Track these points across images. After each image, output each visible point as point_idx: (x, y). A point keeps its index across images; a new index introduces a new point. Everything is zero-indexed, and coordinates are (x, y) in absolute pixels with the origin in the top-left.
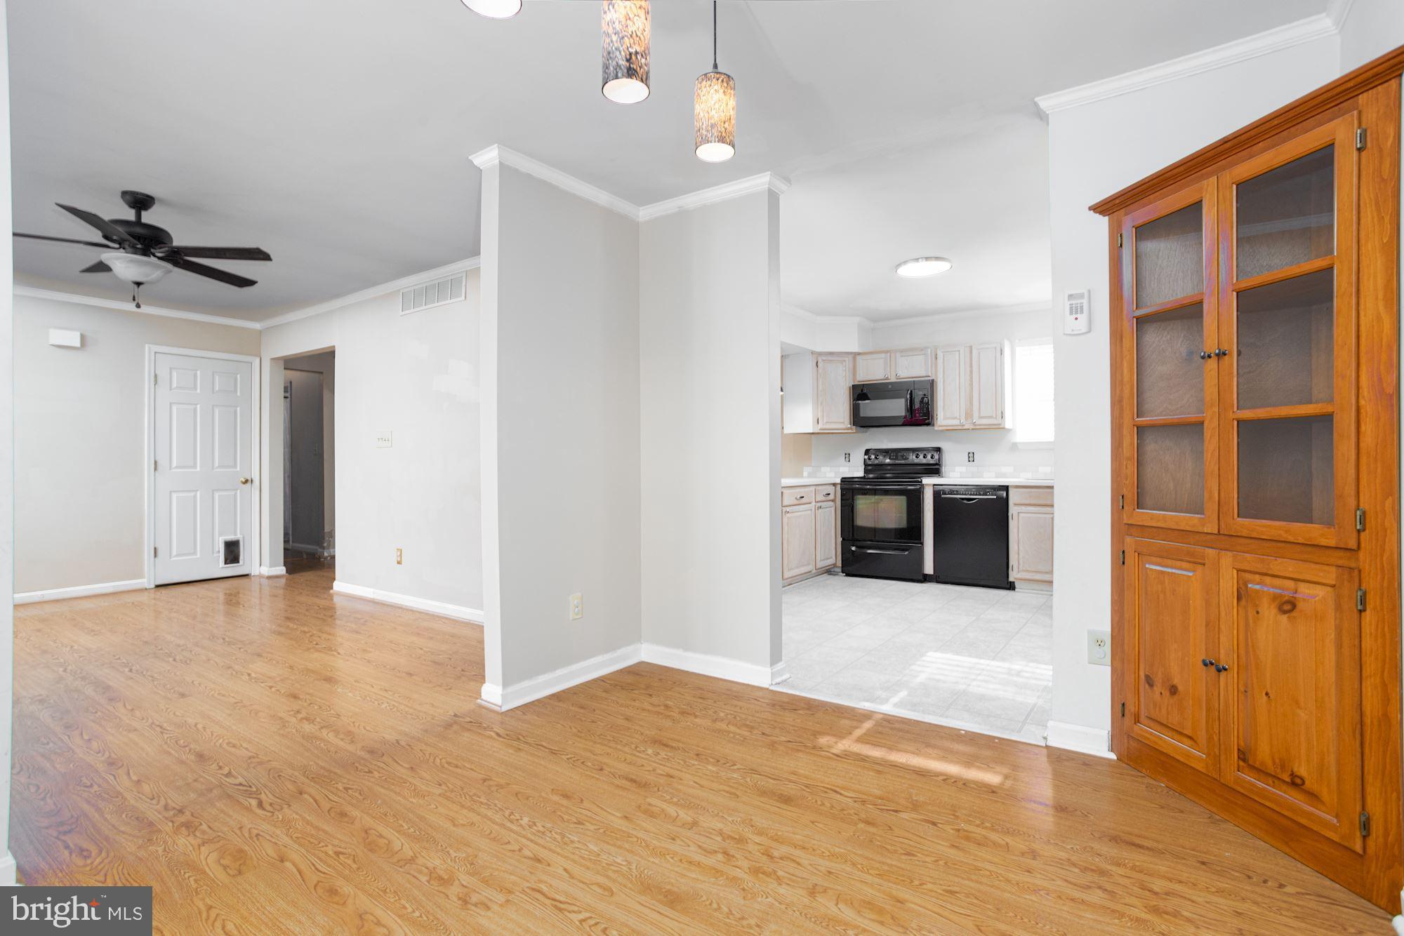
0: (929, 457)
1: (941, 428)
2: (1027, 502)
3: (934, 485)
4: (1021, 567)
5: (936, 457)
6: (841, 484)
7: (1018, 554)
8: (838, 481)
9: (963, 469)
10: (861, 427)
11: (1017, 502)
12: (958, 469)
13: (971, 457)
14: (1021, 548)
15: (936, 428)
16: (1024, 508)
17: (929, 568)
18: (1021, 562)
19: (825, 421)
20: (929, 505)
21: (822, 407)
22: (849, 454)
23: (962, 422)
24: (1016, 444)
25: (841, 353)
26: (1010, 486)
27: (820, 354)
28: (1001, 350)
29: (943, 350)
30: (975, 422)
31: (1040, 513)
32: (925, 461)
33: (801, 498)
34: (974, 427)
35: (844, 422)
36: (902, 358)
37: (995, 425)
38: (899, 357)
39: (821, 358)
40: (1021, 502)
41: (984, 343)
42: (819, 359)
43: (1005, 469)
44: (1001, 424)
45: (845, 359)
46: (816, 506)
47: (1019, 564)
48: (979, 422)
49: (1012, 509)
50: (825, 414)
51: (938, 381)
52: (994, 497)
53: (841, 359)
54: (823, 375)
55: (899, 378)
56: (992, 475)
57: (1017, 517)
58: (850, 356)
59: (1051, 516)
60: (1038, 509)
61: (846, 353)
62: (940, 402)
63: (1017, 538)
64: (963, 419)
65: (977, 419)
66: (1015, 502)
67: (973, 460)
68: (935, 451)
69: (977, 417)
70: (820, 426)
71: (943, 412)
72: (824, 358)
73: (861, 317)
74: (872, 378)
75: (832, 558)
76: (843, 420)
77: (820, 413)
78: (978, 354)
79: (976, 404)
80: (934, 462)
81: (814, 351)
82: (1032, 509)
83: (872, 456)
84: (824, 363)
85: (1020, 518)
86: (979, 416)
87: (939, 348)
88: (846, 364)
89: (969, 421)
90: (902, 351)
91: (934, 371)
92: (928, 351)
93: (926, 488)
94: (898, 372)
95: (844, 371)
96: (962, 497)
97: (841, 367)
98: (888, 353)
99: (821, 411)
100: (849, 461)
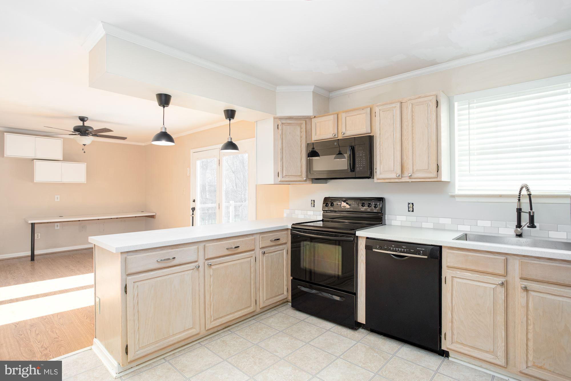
0: (373, 206)
1: (379, 181)
2: (464, 266)
3: (367, 238)
4: (455, 337)
5: (380, 206)
6: (291, 230)
7: (452, 322)
8: (290, 227)
9: (404, 218)
11: (451, 265)
12: (399, 218)
13: (411, 207)
14: (455, 317)
15: (375, 180)
16: (459, 273)
17: (362, 317)
18: (455, 332)
19: (284, 174)
20: (362, 256)
21: (281, 163)
22: (314, 201)
23: (398, 175)
24: (453, 196)
25: (298, 117)
26: (446, 247)
27: (281, 118)
28: (437, 102)
29: (380, 108)
30: (411, 175)
31: (479, 281)
32: (370, 210)
33: (236, 247)
34: (410, 180)
35: (301, 175)
36: (347, 118)
37: (431, 179)
38: (345, 118)
39: (281, 122)
40: (456, 266)
41: (420, 97)
42: (280, 123)
43: (442, 221)
44: (438, 177)
45: (302, 122)
46: (261, 252)
47: (453, 334)
48: (415, 176)
49: (446, 273)
50: (284, 168)
51: (376, 137)
52: (426, 257)
53: (299, 122)
54: (282, 136)
55: (344, 136)
56: (431, 226)
57: (451, 282)
58: (307, 120)
59: (494, 286)
60: (475, 276)
61: (303, 117)
62: (378, 157)
63: (450, 304)
64: (399, 172)
65: (413, 173)
66: (448, 264)
67: (412, 210)
68: (379, 200)
69: (413, 170)
70: (280, 178)
71: (382, 166)
72: (284, 122)
73: (315, 86)
74: (324, 138)
75: (283, 294)
76: (300, 174)
77: (280, 168)
78: (413, 109)
79: (411, 158)
80: (376, 211)
81: (275, 116)
82: (468, 274)
83: (329, 203)
84: (284, 126)
85: (455, 284)
86: (415, 170)
87: (377, 106)
88: (304, 126)
89: (406, 174)
90: (346, 112)
91: (374, 128)
92: (368, 110)
93: (359, 240)
94: (344, 131)
95: (301, 132)
96: (394, 253)
97: (299, 128)
98: (336, 115)
99: (280, 166)
100: (314, 206)
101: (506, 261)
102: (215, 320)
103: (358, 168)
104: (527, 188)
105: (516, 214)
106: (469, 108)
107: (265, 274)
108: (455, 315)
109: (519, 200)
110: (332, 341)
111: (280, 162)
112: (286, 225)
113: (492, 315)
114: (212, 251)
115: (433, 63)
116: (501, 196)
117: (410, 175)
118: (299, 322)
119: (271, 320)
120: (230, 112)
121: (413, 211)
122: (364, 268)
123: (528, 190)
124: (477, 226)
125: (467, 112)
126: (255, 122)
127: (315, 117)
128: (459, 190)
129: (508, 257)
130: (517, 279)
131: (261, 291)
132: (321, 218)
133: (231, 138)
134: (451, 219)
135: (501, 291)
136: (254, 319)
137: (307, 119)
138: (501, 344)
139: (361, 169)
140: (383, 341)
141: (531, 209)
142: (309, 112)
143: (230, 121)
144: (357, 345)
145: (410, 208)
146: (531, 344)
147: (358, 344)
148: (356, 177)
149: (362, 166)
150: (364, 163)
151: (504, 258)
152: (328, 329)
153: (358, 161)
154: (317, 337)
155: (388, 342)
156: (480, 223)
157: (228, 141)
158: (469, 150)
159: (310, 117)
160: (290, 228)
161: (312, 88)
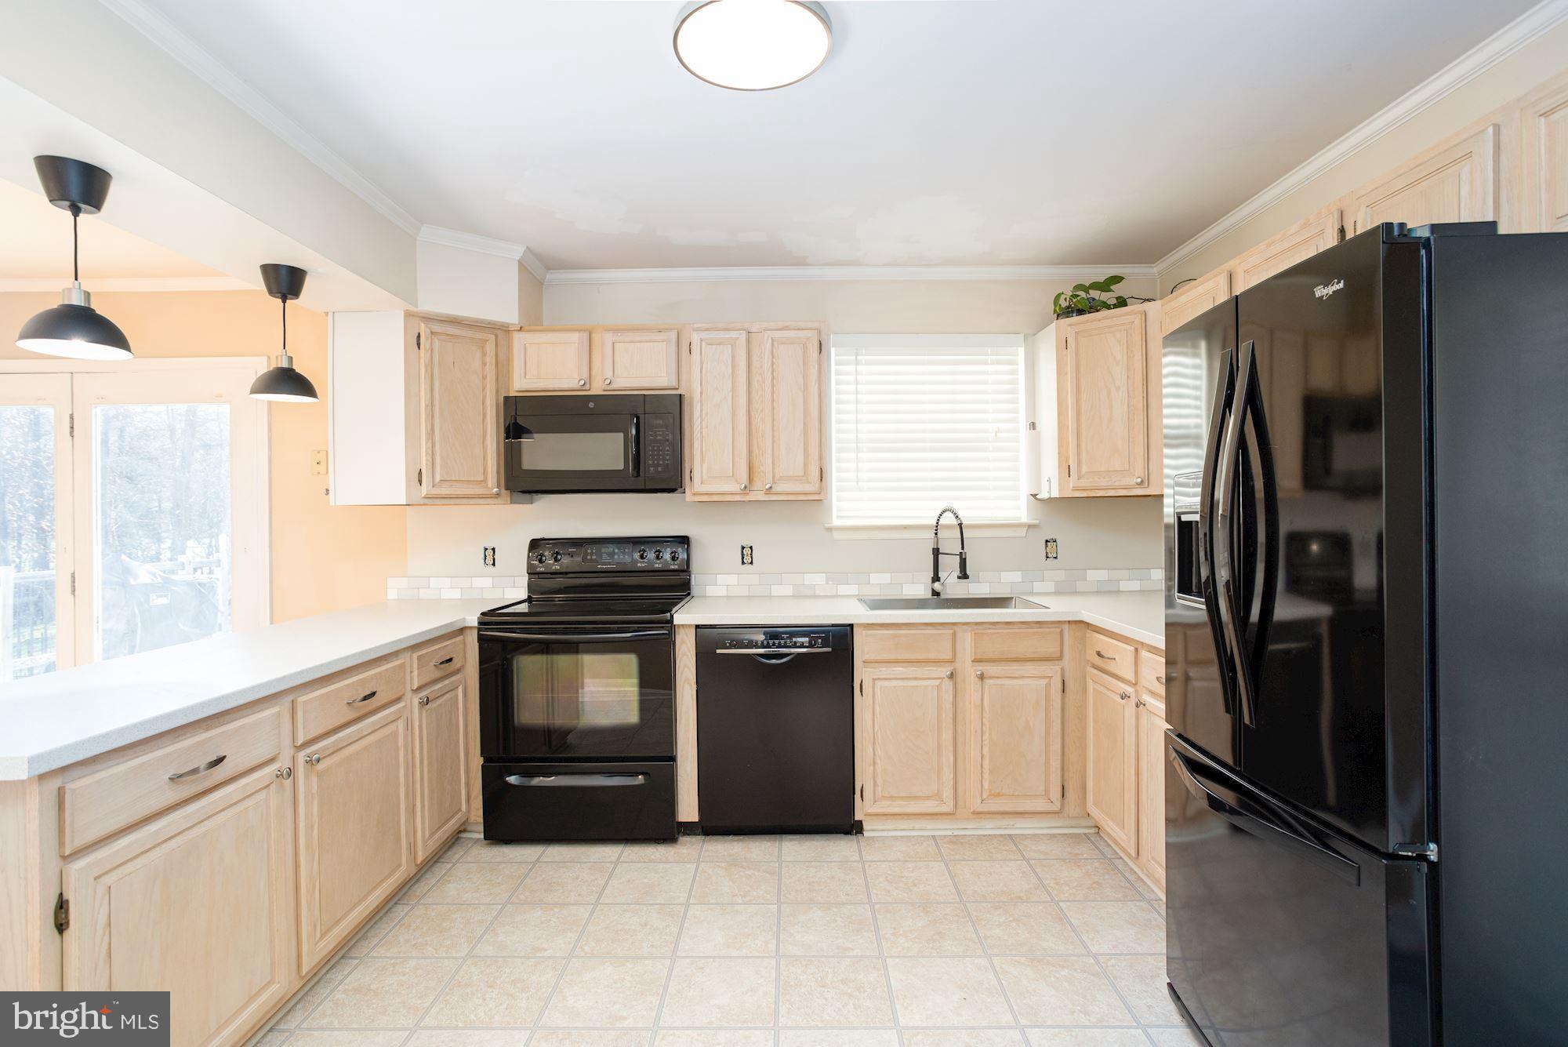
0: (667, 556)
1: (698, 499)
2: (893, 657)
3: (697, 627)
4: (879, 789)
5: (683, 556)
6: (479, 630)
7: (874, 763)
8: (473, 620)
9: (732, 579)
10: (524, 492)
11: (872, 657)
12: (722, 579)
13: (747, 555)
14: (879, 752)
15: (688, 496)
16: (885, 671)
17: (688, 809)
18: (879, 781)
19: (438, 478)
20: (686, 669)
21: (430, 445)
22: (493, 549)
23: (743, 486)
24: (830, 529)
25: (477, 321)
26: (859, 625)
27: (428, 318)
28: (820, 344)
29: (704, 335)
30: (771, 487)
31: (916, 679)
32: (660, 566)
33: (365, 698)
34: (766, 498)
35: (485, 481)
36: (617, 345)
37: (808, 495)
38: (611, 343)
39: (430, 328)
40: (879, 658)
41: (787, 328)
42: (423, 329)
43: (810, 579)
44: (822, 494)
45: (485, 336)
46: (416, 701)
47: (875, 784)
48: (778, 488)
49: (861, 673)
50: (438, 461)
51: (691, 399)
52: (830, 649)
53: (480, 335)
54: (431, 368)
55: (609, 388)
56: (787, 590)
57: (871, 690)
58: (499, 332)
59: (937, 682)
60: (911, 671)
61: (489, 323)
62: (697, 445)
63: (871, 731)
64: (744, 480)
65: (774, 482)
66: (867, 657)
67: (750, 561)
68: (680, 543)
69: (773, 478)
70: (425, 489)
71: (705, 466)
72: (437, 328)
73: (527, 247)
74: (551, 386)
75: (460, 810)
76: (481, 478)
77: (427, 460)
78: (774, 351)
79: (770, 451)
80: (676, 567)
81: (411, 308)
82: (899, 670)
83: (546, 553)
84: (436, 340)
85: (878, 691)
86: (777, 476)
87: (695, 330)
88: (490, 347)
89: (758, 485)
90: (616, 330)
91: (684, 377)
92: (673, 335)
93: (679, 634)
94: (609, 375)
95: (484, 364)
96: (761, 651)
97: (478, 355)
98: (585, 335)
99: (427, 454)
100: (494, 564)
101: (954, 634)
102: (323, 935)
103: (652, 469)
104: (955, 514)
105: (931, 557)
106: (857, 363)
107: (426, 762)
108: (879, 750)
109: (936, 534)
110: (646, 881)
111: (427, 443)
112: (461, 618)
113: (936, 732)
114: (314, 716)
115: (800, 262)
116: (905, 527)
117: (768, 486)
118: (531, 869)
119: (451, 889)
120: (284, 272)
121: (751, 563)
122: (692, 696)
123: (957, 517)
124: (869, 583)
125: (852, 368)
126: (327, 314)
127: (521, 328)
128: (838, 517)
129: (956, 628)
130: (968, 663)
131: (419, 813)
132: (524, 595)
133: (291, 359)
134: (824, 574)
135: (948, 685)
136: (396, 903)
137: (501, 331)
138: (948, 776)
139: (660, 469)
140: (741, 844)
141: (963, 549)
142: (508, 313)
143: (284, 302)
144: (700, 869)
145: (745, 556)
146: (986, 762)
147: (702, 865)
148: (647, 488)
149: (661, 462)
150: (668, 457)
151: (951, 631)
152: (614, 859)
153: (653, 451)
154: (607, 883)
155: (751, 843)
156: (876, 579)
157: (280, 366)
158: (857, 442)
159: (508, 327)
160: (476, 624)
161: (519, 251)
